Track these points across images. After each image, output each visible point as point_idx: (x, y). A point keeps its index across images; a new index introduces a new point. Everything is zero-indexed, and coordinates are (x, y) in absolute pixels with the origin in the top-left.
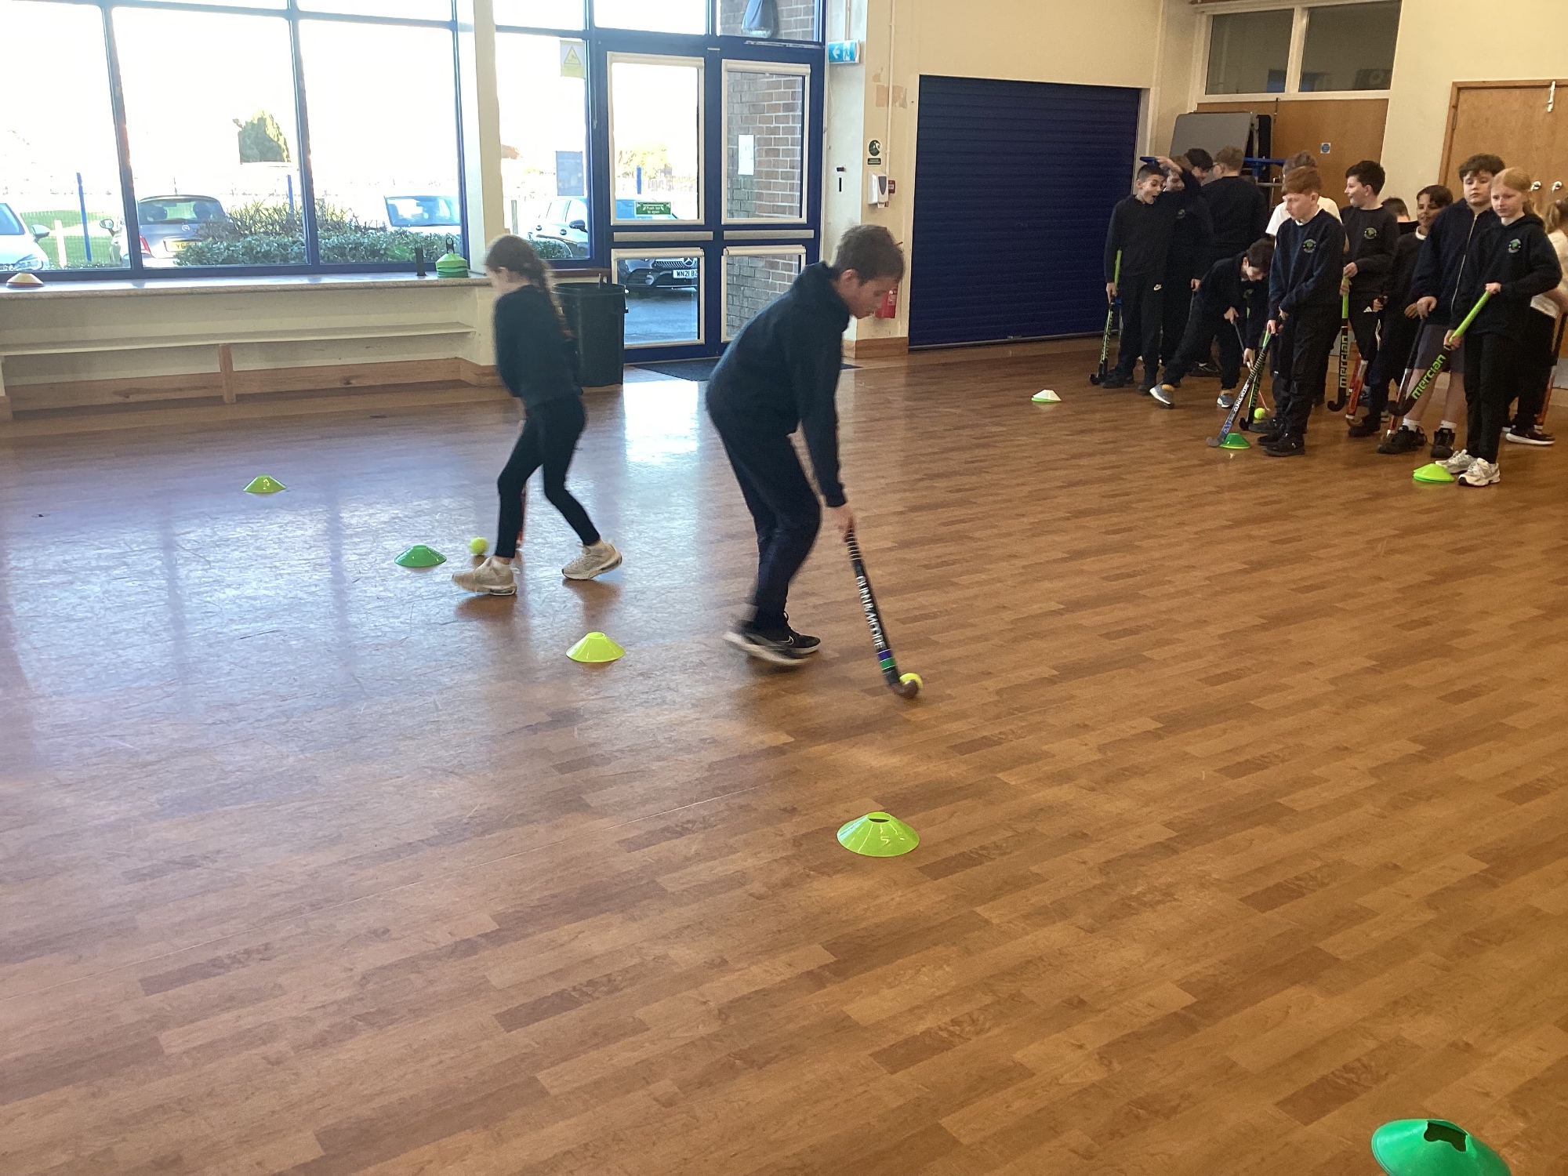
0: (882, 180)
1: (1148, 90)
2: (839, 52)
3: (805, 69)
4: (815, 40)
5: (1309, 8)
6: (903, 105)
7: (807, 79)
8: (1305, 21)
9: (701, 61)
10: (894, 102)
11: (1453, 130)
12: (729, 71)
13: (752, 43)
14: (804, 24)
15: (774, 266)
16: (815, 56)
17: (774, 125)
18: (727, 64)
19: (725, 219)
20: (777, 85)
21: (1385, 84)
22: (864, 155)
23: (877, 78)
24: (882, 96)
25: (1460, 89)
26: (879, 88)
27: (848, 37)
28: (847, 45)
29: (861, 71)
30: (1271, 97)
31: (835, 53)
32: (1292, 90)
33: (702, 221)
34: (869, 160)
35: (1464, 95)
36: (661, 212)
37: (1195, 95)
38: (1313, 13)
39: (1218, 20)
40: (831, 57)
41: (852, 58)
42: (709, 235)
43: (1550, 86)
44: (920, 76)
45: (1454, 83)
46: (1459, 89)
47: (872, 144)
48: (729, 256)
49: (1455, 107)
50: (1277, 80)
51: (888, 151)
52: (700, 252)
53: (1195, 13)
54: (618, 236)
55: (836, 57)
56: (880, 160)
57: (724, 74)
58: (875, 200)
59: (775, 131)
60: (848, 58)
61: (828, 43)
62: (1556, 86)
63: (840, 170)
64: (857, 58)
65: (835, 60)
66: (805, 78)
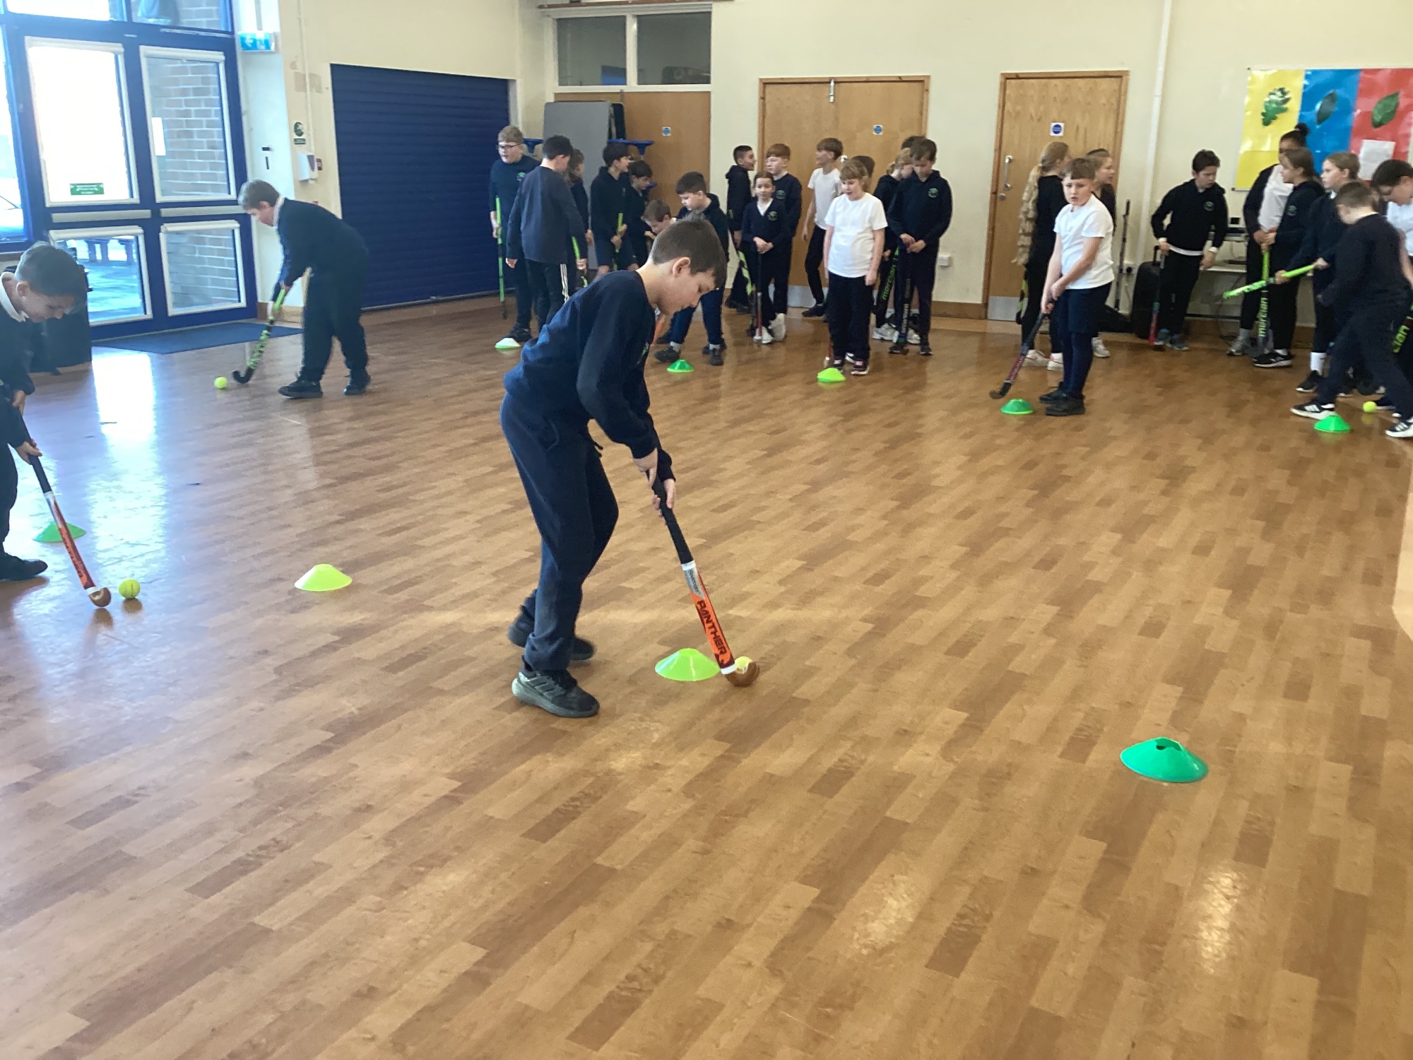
0: (310, 158)
1: (514, 81)
2: (252, 41)
3: (219, 56)
4: (223, 29)
5: (638, 17)
6: (319, 90)
7: (222, 67)
8: (635, 26)
9: (119, 48)
10: (311, 87)
11: (764, 117)
12: (148, 57)
14: (208, 14)
15: (200, 241)
16: (226, 44)
17: (185, 108)
18: (144, 50)
19: (159, 198)
20: (183, 70)
21: (707, 80)
22: (291, 136)
23: (293, 66)
24: (301, 83)
25: (765, 84)
26: (296, 74)
27: (260, 28)
28: (260, 36)
29: (278, 60)
30: (616, 88)
31: (249, 42)
32: (632, 84)
33: (136, 199)
34: (295, 140)
35: (769, 89)
36: (96, 193)
37: (551, 87)
38: (640, 19)
39: (561, 23)
40: (244, 46)
41: (268, 47)
42: (146, 213)
43: (830, 83)
44: (332, 66)
45: (761, 80)
47: (296, 125)
48: (167, 232)
49: (763, 98)
50: (618, 74)
51: (311, 132)
52: (138, 230)
53: (544, 16)
54: (57, 217)
55: (250, 46)
56: (304, 140)
57: (143, 60)
58: (307, 177)
59: (187, 113)
60: (263, 47)
61: (239, 33)
62: (835, 82)
63: (265, 149)
64: (273, 48)
65: (248, 48)
66: (217, 64)
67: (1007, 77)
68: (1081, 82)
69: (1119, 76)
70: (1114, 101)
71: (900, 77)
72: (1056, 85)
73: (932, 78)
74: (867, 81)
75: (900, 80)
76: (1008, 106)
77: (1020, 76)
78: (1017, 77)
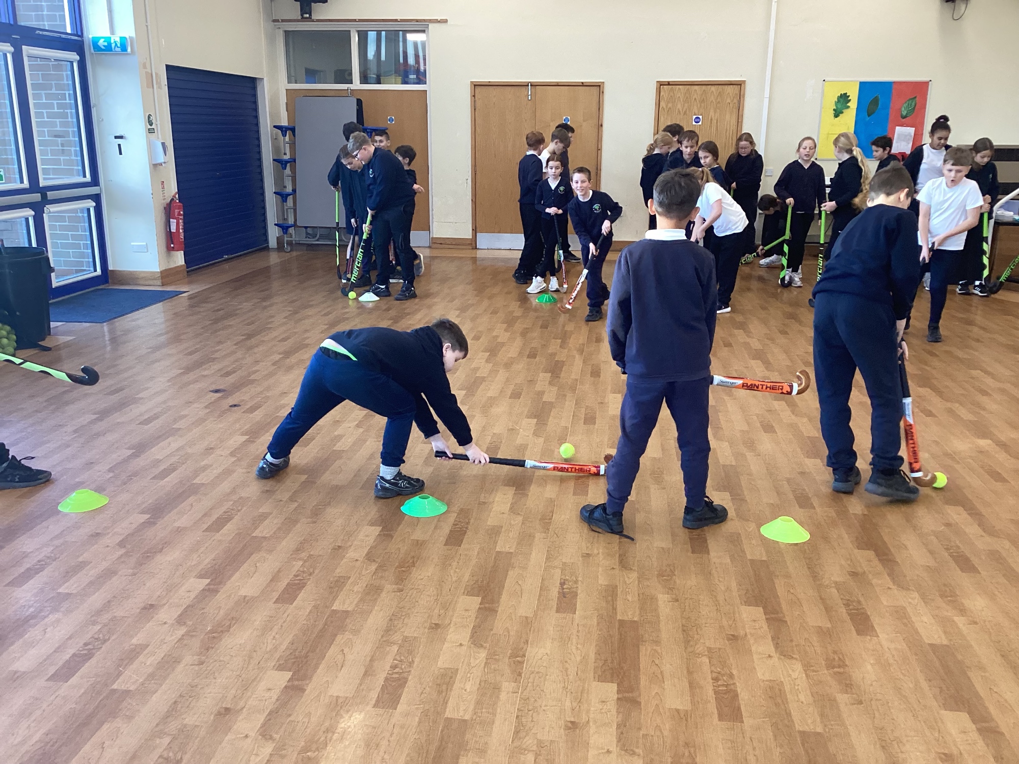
0: (163, 145)
1: (261, 79)
2: (104, 44)
3: (74, 57)
4: (71, 32)
5: (359, 31)
6: (161, 87)
7: (75, 65)
8: (357, 39)
9: (8, 47)
10: (156, 84)
11: (475, 110)
12: (29, 56)
13: (41, 33)
16: (77, 45)
18: (25, 49)
19: (42, 183)
21: (423, 81)
22: (146, 126)
23: (145, 66)
24: (150, 81)
26: (146, 73)
27: (113, 32)
28: (116, 39)
29: (130, 61)
30: (344, 87)
31: (101, 43)
32: (356, 84)
33: (26, 185)
34: (148, 129)
35: (478, 89)
37: (283, 83)
40: (96, 47)
41: (124, 49)
42: (37, 197)
43: (528, 85)
44: (167, 66)
45: (472, 82)
46: (475, 85)
47: (148, 117)
48: (48, 213)
49: (474, 97)
50: (345, 76)
51: (158, 122)
52: (30, 213)
53: (276, 29)
55: (102, 47)
56: (154, 128)
57: (25, 59)
58: (161, 161)
60: (118, 49)
61: (90, 36)
62: (531, 85)
63: (116, 137)
64: (129, 50)
65: (100, 49)
66: (72, 63)
67: (661, 84)
68: (713, 88)
69: (740, 84)
70: (735, 101)
71: (582, 83)
72: (696, 90)
73: (606, 83)
74: (557, 85)
75: (583, 85)
76: (663, 104)
77: (671, 83)
78: (669, 84)
